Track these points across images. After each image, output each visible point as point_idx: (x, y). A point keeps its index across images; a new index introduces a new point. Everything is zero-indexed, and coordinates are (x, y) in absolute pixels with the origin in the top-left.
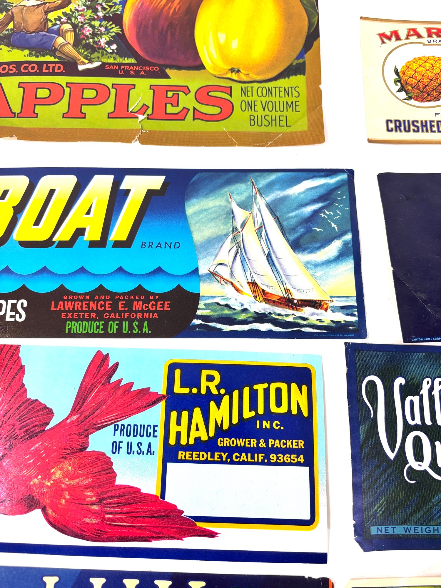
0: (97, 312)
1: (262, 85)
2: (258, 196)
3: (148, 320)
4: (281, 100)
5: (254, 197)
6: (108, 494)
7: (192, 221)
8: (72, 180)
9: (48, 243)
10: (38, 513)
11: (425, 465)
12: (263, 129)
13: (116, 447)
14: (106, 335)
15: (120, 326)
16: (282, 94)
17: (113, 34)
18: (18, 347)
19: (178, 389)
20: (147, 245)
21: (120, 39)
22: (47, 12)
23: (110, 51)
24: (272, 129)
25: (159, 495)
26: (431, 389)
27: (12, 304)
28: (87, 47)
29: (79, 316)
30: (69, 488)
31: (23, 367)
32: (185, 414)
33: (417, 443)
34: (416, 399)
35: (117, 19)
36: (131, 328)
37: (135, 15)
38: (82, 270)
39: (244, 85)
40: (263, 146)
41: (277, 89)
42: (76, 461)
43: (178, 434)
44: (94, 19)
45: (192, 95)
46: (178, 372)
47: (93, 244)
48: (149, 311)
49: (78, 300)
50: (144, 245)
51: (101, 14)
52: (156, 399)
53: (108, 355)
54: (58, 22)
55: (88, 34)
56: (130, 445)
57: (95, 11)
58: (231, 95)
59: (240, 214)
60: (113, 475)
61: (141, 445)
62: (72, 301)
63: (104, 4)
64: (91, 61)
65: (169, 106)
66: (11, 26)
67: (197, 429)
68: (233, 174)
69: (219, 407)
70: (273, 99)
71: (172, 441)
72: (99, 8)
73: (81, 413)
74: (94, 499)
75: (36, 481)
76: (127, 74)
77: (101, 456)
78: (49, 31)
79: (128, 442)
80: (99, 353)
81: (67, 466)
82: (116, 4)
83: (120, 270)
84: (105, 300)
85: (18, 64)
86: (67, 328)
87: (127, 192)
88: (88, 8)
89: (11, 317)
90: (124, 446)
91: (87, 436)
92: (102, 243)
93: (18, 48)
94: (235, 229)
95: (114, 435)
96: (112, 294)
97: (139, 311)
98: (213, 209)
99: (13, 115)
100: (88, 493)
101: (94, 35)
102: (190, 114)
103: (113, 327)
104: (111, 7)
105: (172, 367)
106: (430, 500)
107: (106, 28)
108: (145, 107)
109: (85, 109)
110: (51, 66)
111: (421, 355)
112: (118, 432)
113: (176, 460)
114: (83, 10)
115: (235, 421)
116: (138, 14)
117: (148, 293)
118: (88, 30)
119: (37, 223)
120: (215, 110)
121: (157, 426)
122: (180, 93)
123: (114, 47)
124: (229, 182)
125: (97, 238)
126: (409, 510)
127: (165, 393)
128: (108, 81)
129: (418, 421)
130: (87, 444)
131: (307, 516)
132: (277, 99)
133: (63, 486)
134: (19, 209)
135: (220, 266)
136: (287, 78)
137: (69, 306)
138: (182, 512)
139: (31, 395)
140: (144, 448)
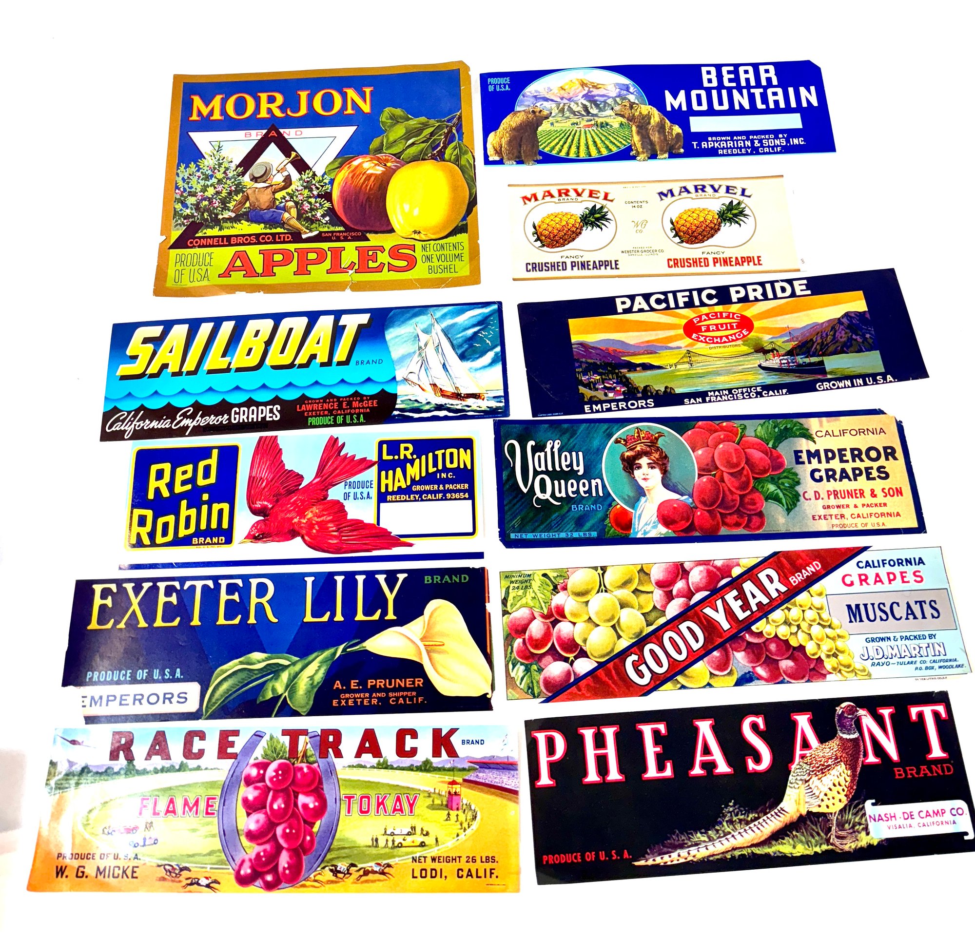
0: (329, 410)
1: (437, 242)
2: (436, 324)
3: (363, 413)
4: (451, 253)
5: (432, 325)
6: (343, 525)
7: (390, 344)
8: (304, 320)
9: (291, 366)
10: (298, 539)
11: (547, 496)
12: (438, 276)
13: (347, 496)
14: (335, 425)
15: (344, 418)
16: (451, 248)
17: (326, 208)
18: (276, 437)
19: (385, 457)
20: (360, 363)
21: (331, 212)
22: (274, 193)
23: (325, 222)
24: (444, 275)
25: (376, 523)
26: (553, 448)
27: (270, 409)
28: (307, 219)
29: (316, 413)
30: (318, 523)
31: (281, 450)
32: (391, 472)
33: (543, 482)
34: (542, 454)
35: (328, 196)
36: (352, 419)
37: (341, 192)
38: (317, 383)
39: (423, 243)
40: (439, 288)
41: (448, 245)
42: (321, 507)
43: (387, 485)
44: (310, 197)
45: (387, 252)
46: (385, 446)
47: (323, 365)
48: (363, 408)
49: (315, 403)
50: (358, 363)
51: (315, 192)
52: (370, 464)
53: (337, 438)
54: (283, 201)
55: (307, 209)
56: (355, 494)
57: (311, 190)
58: (414, 251)
59: (424, 338)
60: (345, 514)
61: (363, 494)
62: (311, 404)
63: (317, 184)
64: (311, 231)
65: (370, 262)
66: (247, 205)
67: (399, 481)
68: (417, 309)
69: (412, 466)
70: (445, 252)
71: (383, 490)
72: (314, 187)
73: (322, 477)
74: (334, 528)
75: (296, 520)
76: (338, 240)
78: (277, 208)
80: (331, 437)
81: (315, 510)
82: (326, 184)
83: (343, 381)
84: (333, 402)
85: (258, 236)
86: (309, 422)
87: (344, 327)
88: (305, 188)
89: (270, 417)
90: (352, 495)
91: (327, 490)
92: (329, 363)
93: (255, 222)
94: (420, 348)
95: (345, 489)
96: (338, 398)
97: (357, 408)
98: (406, 335)
99: (258, 275)
100: (330, 525)
101: (312, 210)
102: (386, 267)
103: (340, 419)
104: (322, 186)
105: (381, 444)
106: (550, 517)
107: (320, 204)
108: (353, 263)
109: (310, 268)
110: (282, 236)
111: (547, 426)
112: (347, 487)
113: (386, 501)
114: (302, 190)
115: (424, 474)
116: (343, 192)
117: (362, 396)
118: (307, 206)
119: (282, 352)
120: (404, 263)
121: (372, 481)
122: (378, 252)
123: (327, 218)
124: (416, 315)
125: (326, 360)
126: (537, 524)
127: (376, 460)
128: (325, 246)
129: (543, 468)
130: (327, 495)
131: (471, 531)
132: (448, 252)
133: (314, 522)
134: (269, 343)
135: (410, 374)
136: (455, 236)
137: (309, 407)
138: (391, 533)
139: (288, 467)
140: (365, 495)
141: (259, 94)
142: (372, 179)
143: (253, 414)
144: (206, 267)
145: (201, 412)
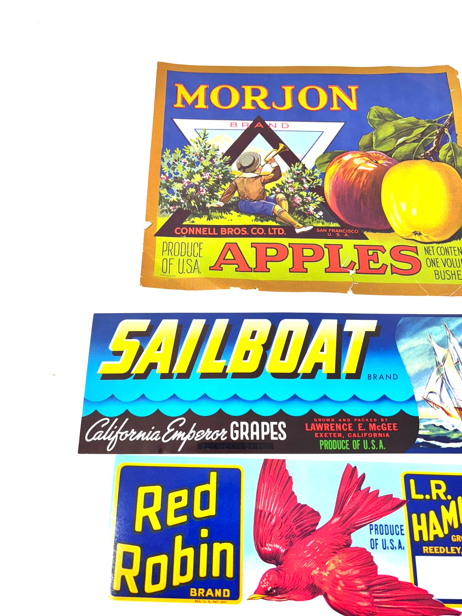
0: (342, 432)
1: (440, 245)
2: (451, 336)
3: (382, 439)
4: (457, 257)
5: (448, 337)
6: (374, 583)
7: (404, 357)
8: (304, 324)
9: (294, 375)
10: (320, 599)
12: (446, 282)
13: (374, 544)
14: (351, 451)
15: (361, 443)
16: (457, 253)
17: (319, 203)
18: (284, 461)
19: (414, 496)
20: (372, 377)
21: (324, 206)
22: (264, 184)
23: (318, 217)
24: (453, 282)
25: (413, 582)
27: (274, 426)
28: (300, 213)
29: (329, 435)
30: (342, 577)
31: (290, 478)
32: (423, 516)
35: (320, 190)
36: (370, 445)
37: (333, 187)
38: (325, 398)
39: (426, 246)
40: (448, 295)
41: (452, 249)
42: (345, 556)
43: (420, 532)
44: (302, 190)
45: (388, 252)
46: (412, 482)
47: (330, 376)
48: (382, 431)
49: (326, 422)
50: (370, 377)
51: (306, 186)
52: (398, 504)
53: (355, 467)
55: (298, 202)
56: (384, 541)
57: (302, 183)
58: (417, 254)
59: (441, 352)
60: (375, 567)
61: (393, 542)
62: (321, 423)
63: (307, 177)
64: (304, 225)
65: (371, 262)
66: (236, 194)
67: (435, 528)
68: (429, 318)
69: (448, 510)
70: (450, 257)
71: (417, 538)
72: (304, 181)
73: (342, 516)
74: (363, 586)
75: (315, 572)
76: (334, 237)
77: (362, 551)
78: (268, 199)
79: (383, 540)
80: (348, 466)
81: (338, 559)
82: (317, 178)
83: (355, 398)
84: (347, 423)
85: (249, 227)
86: (321, 445)
87: (350, 333)
88: (296, 180)
89: (275, 436)
90: (380, 542)
91: (349, 534)
92: (336, 375)
93: (246, 214)
94: (438, 364)
95: (371, 534)
96: (352, 418)
97: (375, 432)
98: (419, 347)
99: (250, 270)
100: (358, 582)
101: (304, 203)
102: (389, 269)
103: (356, 444)
104: (313, 180)
105: (407, 477)
107: (312, 197)
108: (352, 264)
109: (306, 265)
110: (275, 229)
112: (373, 531)
113: (422, 554)
114: (292, 182)
116: (335, 187)
117: (379, 417)
118: (298, 200)
119: (283, 358)
120: (408, 266)
121: (403, 526)
122: (378, 252)
123: (321, 213)
124: (427, 325)
125: (333, 371)
127: (405, 499)
128: (321, 242)
130: (351, 541)
132: (453, 257)
133: (337, 576)
134: (267, 346)
135: (431, 394)
136: (458, 240)
137: (320, 427)
138: (432, 596)
139: (301, 500)
140: (396, 544)
141: (243, 87)
142: (364, 175)
143: (255, 430)
144: (196, 258)
145: (195, 424)
